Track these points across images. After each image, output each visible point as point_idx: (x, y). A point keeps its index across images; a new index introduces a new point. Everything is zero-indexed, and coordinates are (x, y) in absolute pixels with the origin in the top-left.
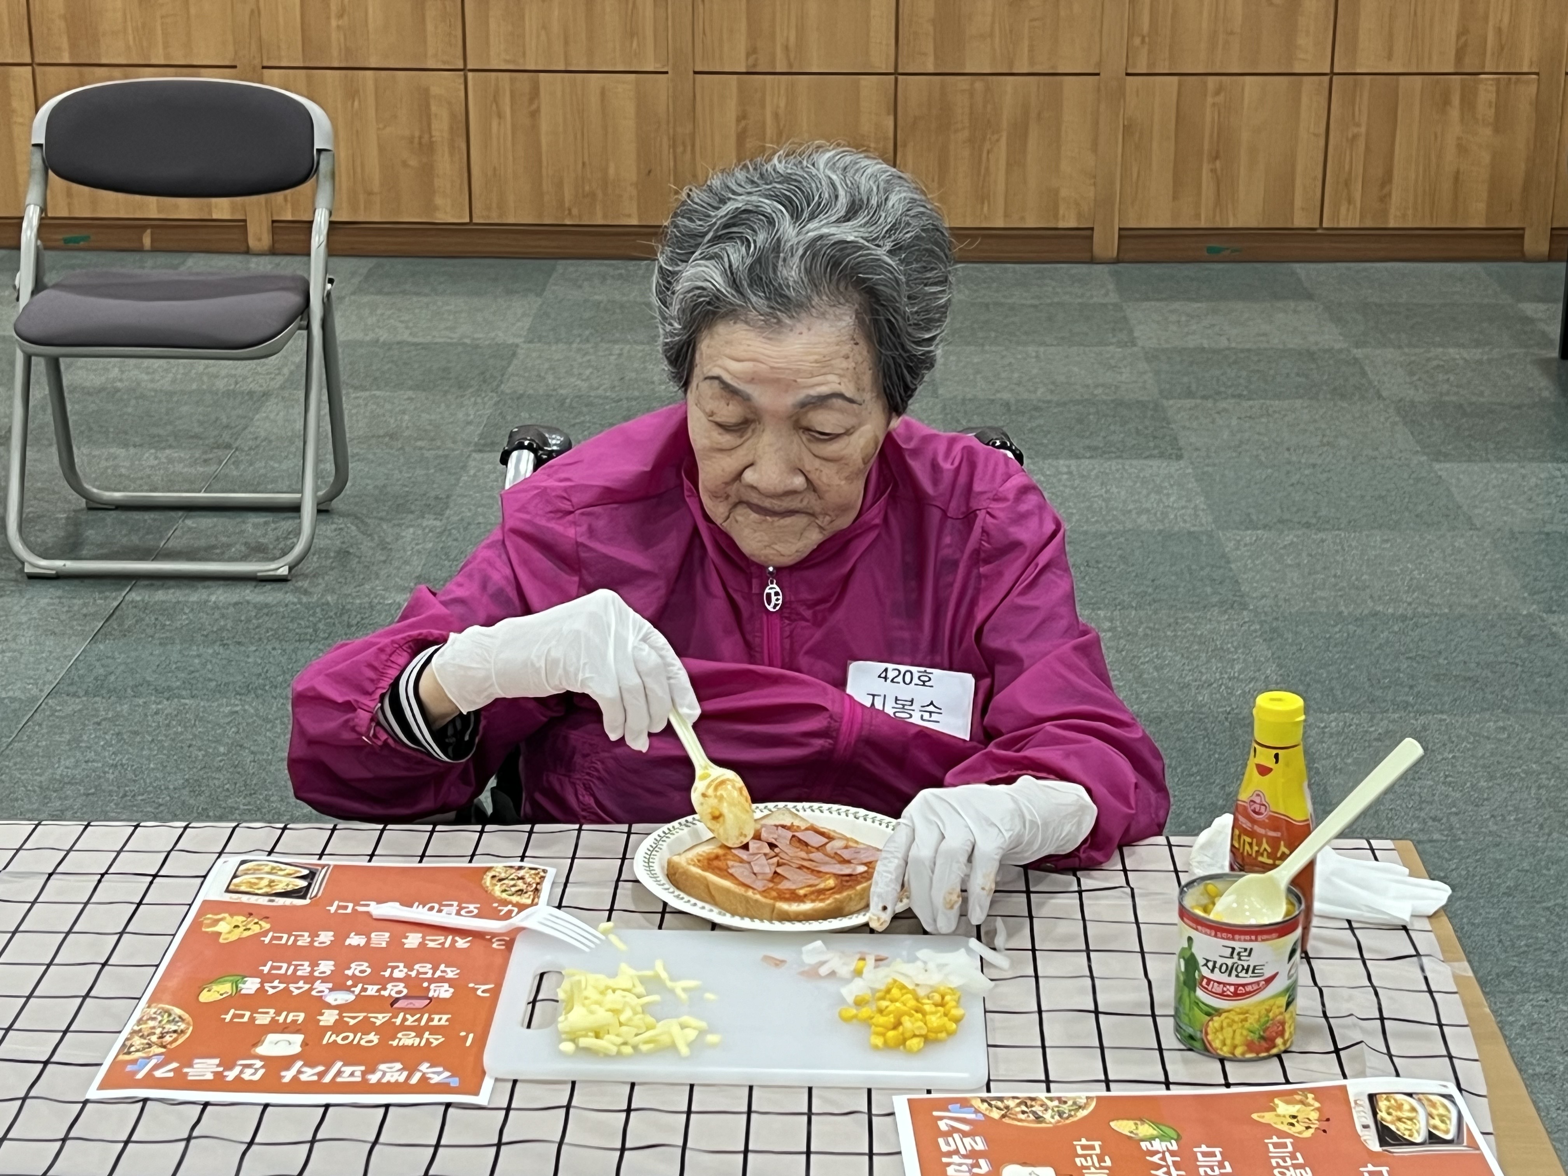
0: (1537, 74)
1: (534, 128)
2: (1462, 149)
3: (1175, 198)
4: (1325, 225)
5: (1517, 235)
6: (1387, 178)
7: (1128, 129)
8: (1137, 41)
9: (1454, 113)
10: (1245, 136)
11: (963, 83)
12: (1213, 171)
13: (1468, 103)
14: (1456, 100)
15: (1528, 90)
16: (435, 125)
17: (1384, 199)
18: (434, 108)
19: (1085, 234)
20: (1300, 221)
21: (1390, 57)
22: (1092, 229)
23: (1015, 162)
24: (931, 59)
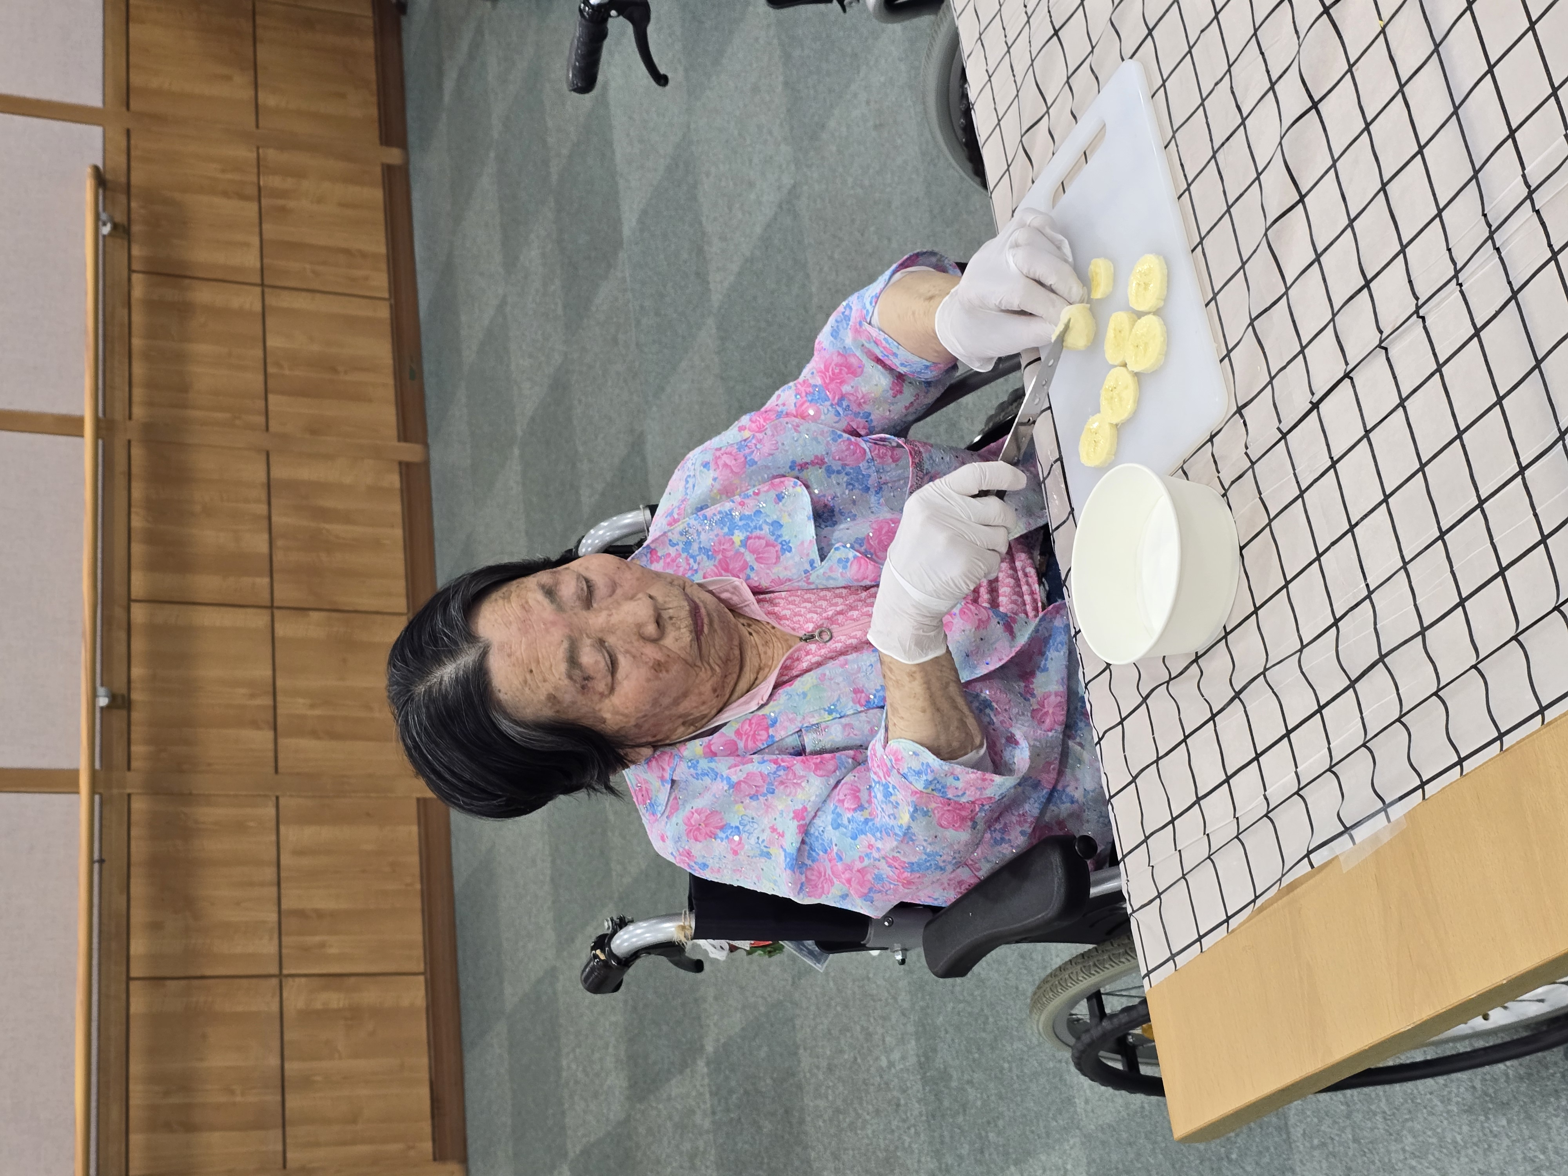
0: (258, 148)
1: (333, 915)
2: (320, 200)
3: (370, 401)
4: (386, 295)
5: (389, 170)
6: (347, 252)
7: (314, 432)
8: (237, 422)
9: (291, 204)
10: (315, 348)
11: (278, 557)
12: (346, 372)
13: (284, 194)
14: (280, 202)
15: (271, 155)
16: (334, 1005)
17: (364, 255)
18: (318, 1006)
19: (406, 469)
20: (384, 312)
21: (247, 245)
22: (400, 463)
23: (346, 518)
24: (258, 580)
